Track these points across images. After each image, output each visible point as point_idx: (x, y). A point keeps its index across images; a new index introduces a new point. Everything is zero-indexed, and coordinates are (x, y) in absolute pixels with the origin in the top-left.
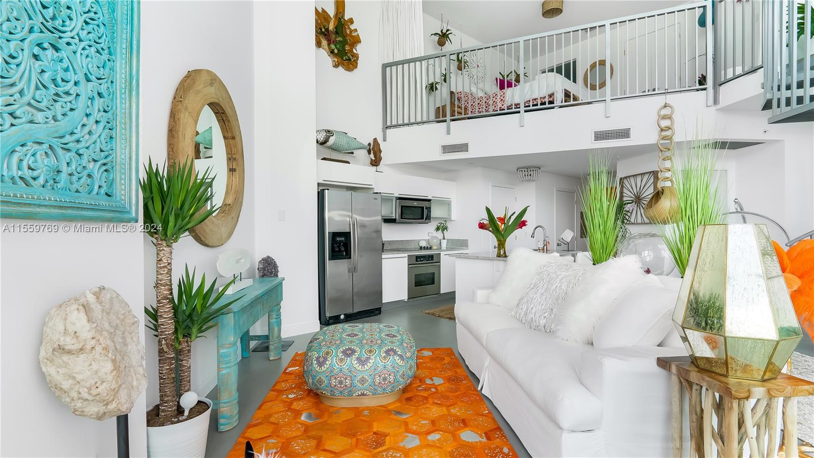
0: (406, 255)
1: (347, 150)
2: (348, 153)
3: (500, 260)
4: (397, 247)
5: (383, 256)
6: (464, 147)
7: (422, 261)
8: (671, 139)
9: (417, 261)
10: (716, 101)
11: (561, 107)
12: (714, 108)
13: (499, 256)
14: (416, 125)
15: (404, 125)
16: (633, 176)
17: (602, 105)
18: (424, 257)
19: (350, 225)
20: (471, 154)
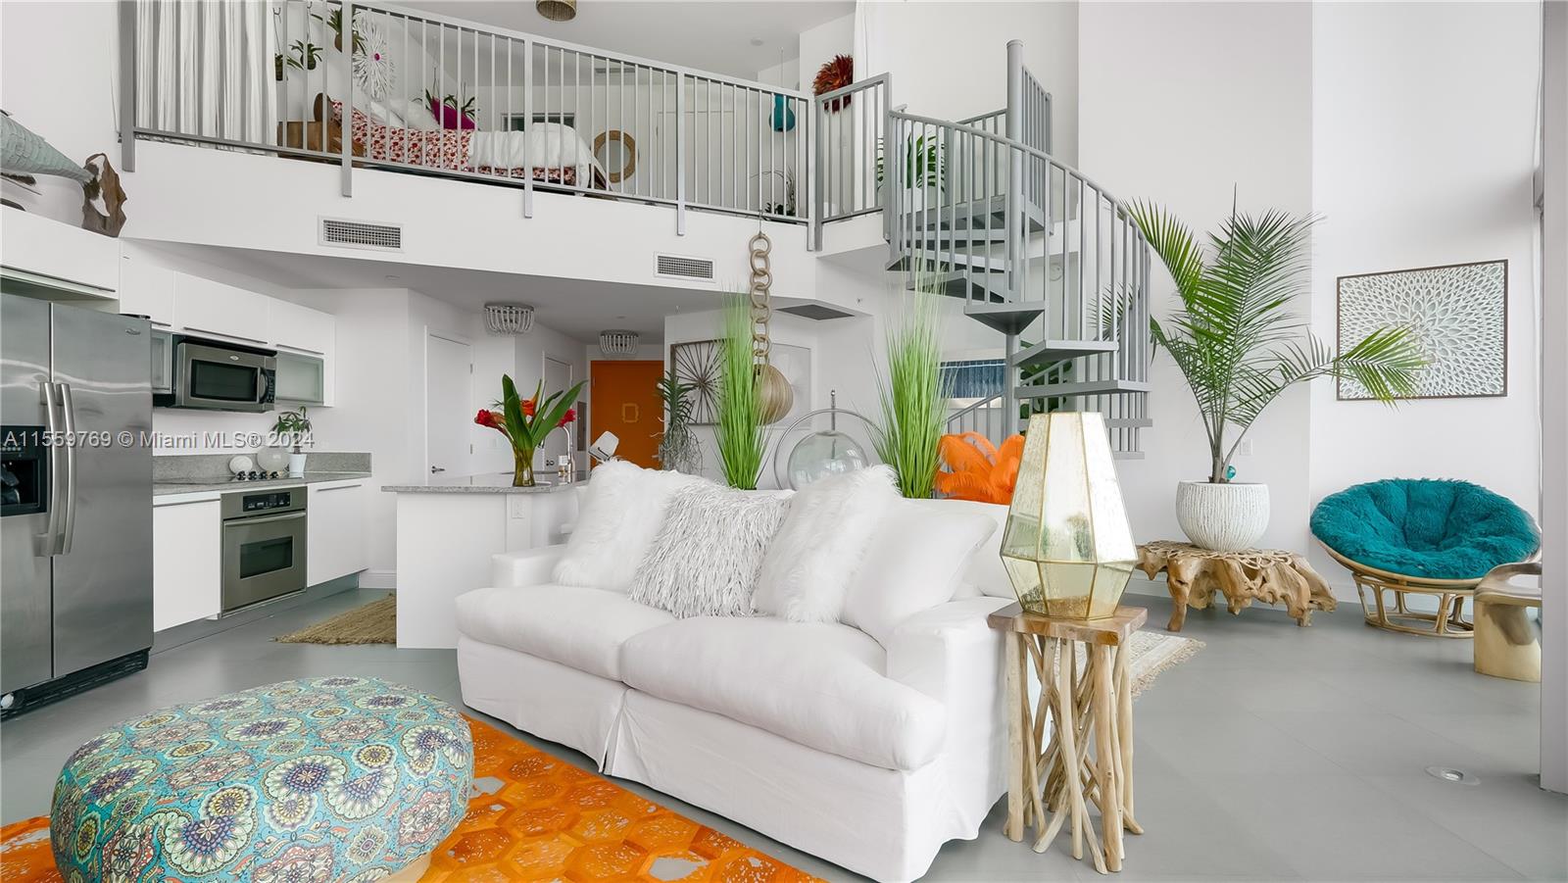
0: (217, 494)
1: (12, 168)
2: (14, 177)
3: (523, 493)
4: (185, 475)
5: (157, 500)
6: (389, 236)
7: (261, 508)
8: (766, 291)
9: (246, 509)
10: (818, 246)
11: (587, 195)
12: (815, 255)
13: (518, 483)
14: (243, 150)
15: (200, 141)
16: (695, 343)
17: (672, 211)
18: (264, 497)
19: (44, 404)
20: (411, 252)
